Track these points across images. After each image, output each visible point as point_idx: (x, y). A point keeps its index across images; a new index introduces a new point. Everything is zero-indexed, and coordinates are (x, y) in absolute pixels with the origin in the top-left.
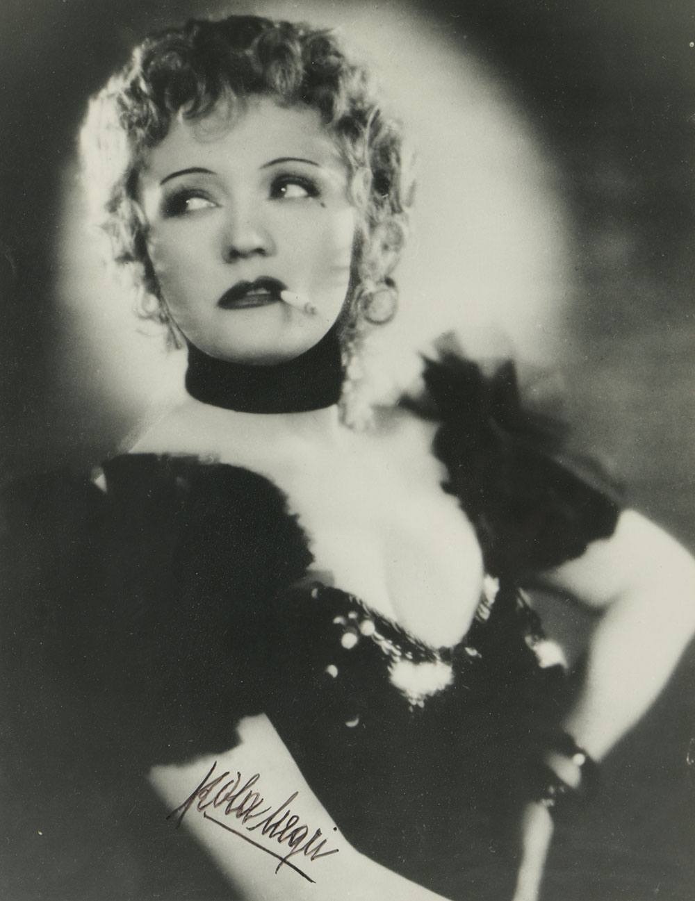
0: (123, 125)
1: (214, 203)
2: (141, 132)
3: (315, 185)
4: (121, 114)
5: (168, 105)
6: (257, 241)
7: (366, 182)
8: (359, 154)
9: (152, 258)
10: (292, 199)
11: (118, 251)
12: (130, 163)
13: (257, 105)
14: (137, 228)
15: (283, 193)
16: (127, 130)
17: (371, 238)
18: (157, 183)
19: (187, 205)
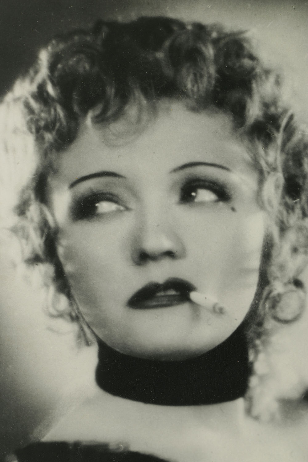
0: (30, 129)
1: (123, 206)
2: (49, 137)
3: (225, 190)
4: (28, 118)
5: (76, 108)
6: (167, 244)
7: (277, 187)
8: (271, 159)
9: (62, 259)
10: (202, 203)
11: (28, 253)
12: (38, 167)
13: (168, 110)
14: (46, 231)
15: (194, 198)
16: (34, 135)
17: (281, 242)
18: (66, 187)
19: (96, 208)
